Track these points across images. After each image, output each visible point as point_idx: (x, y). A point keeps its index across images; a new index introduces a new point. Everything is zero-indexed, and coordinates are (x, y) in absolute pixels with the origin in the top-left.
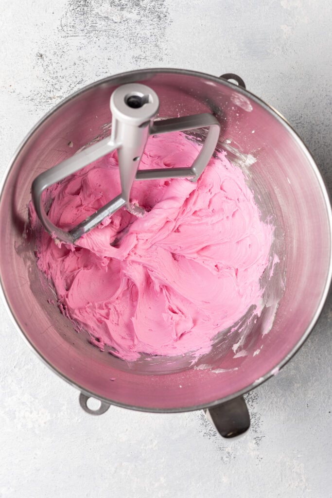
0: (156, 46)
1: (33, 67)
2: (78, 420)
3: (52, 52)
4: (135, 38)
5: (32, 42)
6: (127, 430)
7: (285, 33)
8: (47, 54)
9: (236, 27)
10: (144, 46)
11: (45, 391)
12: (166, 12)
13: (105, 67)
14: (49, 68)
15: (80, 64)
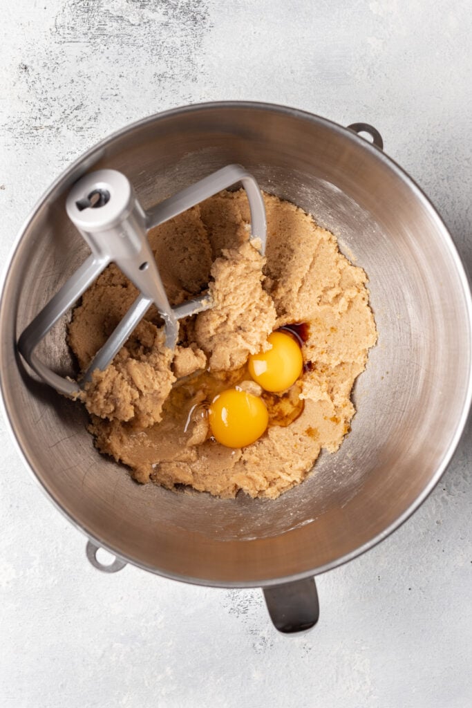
1: (13, 84)
2: (54, 581)
3: (41, 63)
4: (159, 48)
5: (14, 48)
7: (374, 49)
8: (33, 65)
9: (303, 38)
10: (172, 59)
11: (9, 538)
12: (205, 13)
13: (115, 88)
14: (36, 86)
15: (80, 82)
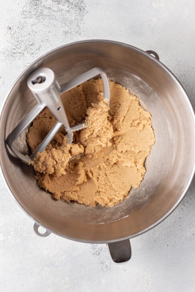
0: (78, 26)
1: (5, 35)
2: (19, 241)
3: (17, 26)
4: (65, 21)
5: (5, 20)
6: (48, 248)
7: (154, 22)
8: (13, 27)
9: (125, 17)
10: (71, 25)
12: (85, 7)
13: (47, 37)
14: (14, 36)
15: (33, 34)
